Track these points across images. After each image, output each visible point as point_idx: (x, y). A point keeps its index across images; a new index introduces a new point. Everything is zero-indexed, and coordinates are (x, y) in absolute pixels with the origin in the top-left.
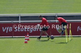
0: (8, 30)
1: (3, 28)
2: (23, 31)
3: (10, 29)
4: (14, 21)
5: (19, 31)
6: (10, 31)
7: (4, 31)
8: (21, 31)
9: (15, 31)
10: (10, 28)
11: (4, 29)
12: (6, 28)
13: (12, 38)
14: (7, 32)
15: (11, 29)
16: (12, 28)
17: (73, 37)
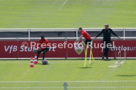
0: (12, 49)
1: (5, 47)
2: (31, 50)
3: (14, 48)
4: (20, 38)
5: (26, 51)
6: (14, 51)
7: (6, 50)
8: (29, 51)
9: (21, 51)
10: (14, 46)
11: (7, 48)
12: (9, 46)
13: (17, 60)
14: (10, 52)
15: (16, 49)
16: (16, 47)
17: (94, 59)
